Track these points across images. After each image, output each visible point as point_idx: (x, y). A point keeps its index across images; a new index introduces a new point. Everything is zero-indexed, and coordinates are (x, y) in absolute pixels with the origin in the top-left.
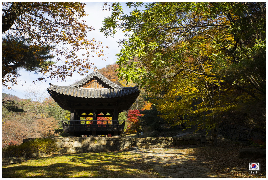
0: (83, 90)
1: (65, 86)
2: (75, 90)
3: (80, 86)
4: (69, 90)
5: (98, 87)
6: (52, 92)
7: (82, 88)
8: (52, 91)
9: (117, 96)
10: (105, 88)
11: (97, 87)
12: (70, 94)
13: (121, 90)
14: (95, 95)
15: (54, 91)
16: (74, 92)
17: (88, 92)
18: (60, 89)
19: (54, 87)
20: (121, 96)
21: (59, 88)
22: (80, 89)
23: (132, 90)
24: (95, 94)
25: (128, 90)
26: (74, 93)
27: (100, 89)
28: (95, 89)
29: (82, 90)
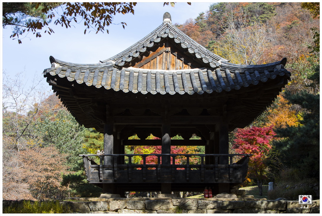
0: (135, 74)
1: (88, 65)
2: (114, 75)
3: (127, 65)
4: (100, 74)
5: (173, 65)
6: (56, 79)
7: (131, 68)
8: (57, 76)
9: (229, 89)
10: (192, 67)
11: (171, 67)
12: (103, 84)
13: (237, 71)
14: (169, 85)
15: (61, 76)
16: (114, 78)
17: (149, 79)
18: (78, 72)
19: (61, 67)
20: (238, 87)
21: (73, 68)
22: (126, 72)
23: (266, 72)
24: (167, 84)
25: (256, 72)
26: (113, 82)
27: (178, 70)
28: (167, 71)
29: (131, 73)
